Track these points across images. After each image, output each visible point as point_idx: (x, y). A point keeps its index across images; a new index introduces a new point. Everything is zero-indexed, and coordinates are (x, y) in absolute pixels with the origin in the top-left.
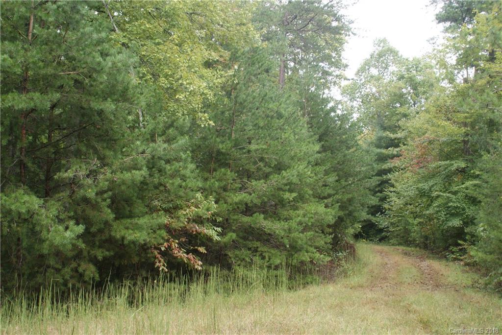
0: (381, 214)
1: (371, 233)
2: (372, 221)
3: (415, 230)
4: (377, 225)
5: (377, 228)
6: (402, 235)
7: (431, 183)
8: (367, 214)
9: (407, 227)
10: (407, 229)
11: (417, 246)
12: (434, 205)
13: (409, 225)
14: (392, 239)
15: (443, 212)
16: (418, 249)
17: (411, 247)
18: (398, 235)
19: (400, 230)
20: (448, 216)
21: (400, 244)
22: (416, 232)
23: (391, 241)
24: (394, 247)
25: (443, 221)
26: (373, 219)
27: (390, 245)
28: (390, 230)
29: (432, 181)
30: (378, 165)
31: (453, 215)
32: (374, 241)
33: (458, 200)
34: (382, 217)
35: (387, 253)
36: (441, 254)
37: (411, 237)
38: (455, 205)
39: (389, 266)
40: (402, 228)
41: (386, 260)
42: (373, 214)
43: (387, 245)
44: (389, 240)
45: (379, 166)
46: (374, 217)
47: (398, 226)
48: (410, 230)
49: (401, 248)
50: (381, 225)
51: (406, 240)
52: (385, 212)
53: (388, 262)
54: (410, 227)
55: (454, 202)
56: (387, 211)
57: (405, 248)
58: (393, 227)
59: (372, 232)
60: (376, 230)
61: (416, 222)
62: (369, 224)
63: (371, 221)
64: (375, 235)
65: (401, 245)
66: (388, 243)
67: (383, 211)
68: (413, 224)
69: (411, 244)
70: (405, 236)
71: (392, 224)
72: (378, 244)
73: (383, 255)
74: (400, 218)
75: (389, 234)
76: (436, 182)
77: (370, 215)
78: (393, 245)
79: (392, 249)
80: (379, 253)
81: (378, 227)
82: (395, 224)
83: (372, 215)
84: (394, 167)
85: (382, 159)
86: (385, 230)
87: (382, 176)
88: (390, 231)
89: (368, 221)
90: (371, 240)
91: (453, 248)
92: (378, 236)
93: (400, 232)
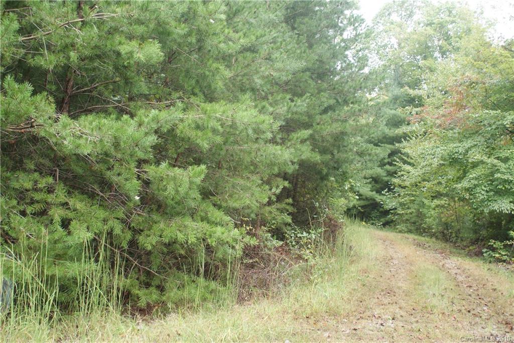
0: (388, 192)
1: (373, 215)
2: (377, 199)
3: (431, 215)
4: (382, 204)
5: (381, 209)
6: (413, 220)
7: (468, 144)
8: (371, 191)
9: (421, 210)
10: (421, 213)
11: (432, 235)
12: (471, 176)
13: (424, 207)
14: (399, 224)
15: (483, 188)
16: (434, 239)
17: (424, 237)
18: (407, 220)
19: (411, 213)
20: (492, 193)
21: (410, 231)
22: (432, 218)
23: (398, 227)
24: (402, 234)
25: (483, 201)
26: (378, 198)
27: (396, 232)
28: (399, 212)
29: (469, 141)
30: (390, 129)
31: (499, 193)
32: (376, 225)
33: (509, 171)
34: (390, 195)
35: (392, 241)
36: (468, 249)
37: (425, 223)
38: (506, 177)
39: (396, 262)
40: (414, 211)
41: (391, 252)
42: (379, 192)
43: (392, 231)
44: (395, 225)
45: (392, 131)
46: (380, 195)
47: (408, 208)
48: (425, 215)
49: (411, 236)
50: (387, 205)
51: (418, 227)
52: (394, 189)
53: (395, 256)
54: (425, 211)
55: (503, 173)
56: (396, 188)
57: (416, 237)
58: (403, 209)
59: (375, 213)
60: (380, 212)
61: (433, 205)
62: (372, 204)
63: (374, 200)
64: (378, 218)
65: (411, 233)
66: (394, 229)
67: (392, 187)
68: (430, 206)
69: (425, 232)
70: (418, 222)
71: (402, 204)
72: (381, 229)
73: (386, 243)
74: (413, 198)
75: (396, 217)
76: (475, 143)
77: (374, 193)
78: (400, 232)
79: (400, 237)
80: (382, 241)
81: (383, 208)
82: (405, 205)
83: (377, 192)
84: (410, 132)
85: (396, 122)
86: (392, 212)
87: (394, 144)
88: (398, 214)
89: (371, 199)
90: (373, 224)
91: (495, 243)
92: (382, 220)
93: (411, 215)
